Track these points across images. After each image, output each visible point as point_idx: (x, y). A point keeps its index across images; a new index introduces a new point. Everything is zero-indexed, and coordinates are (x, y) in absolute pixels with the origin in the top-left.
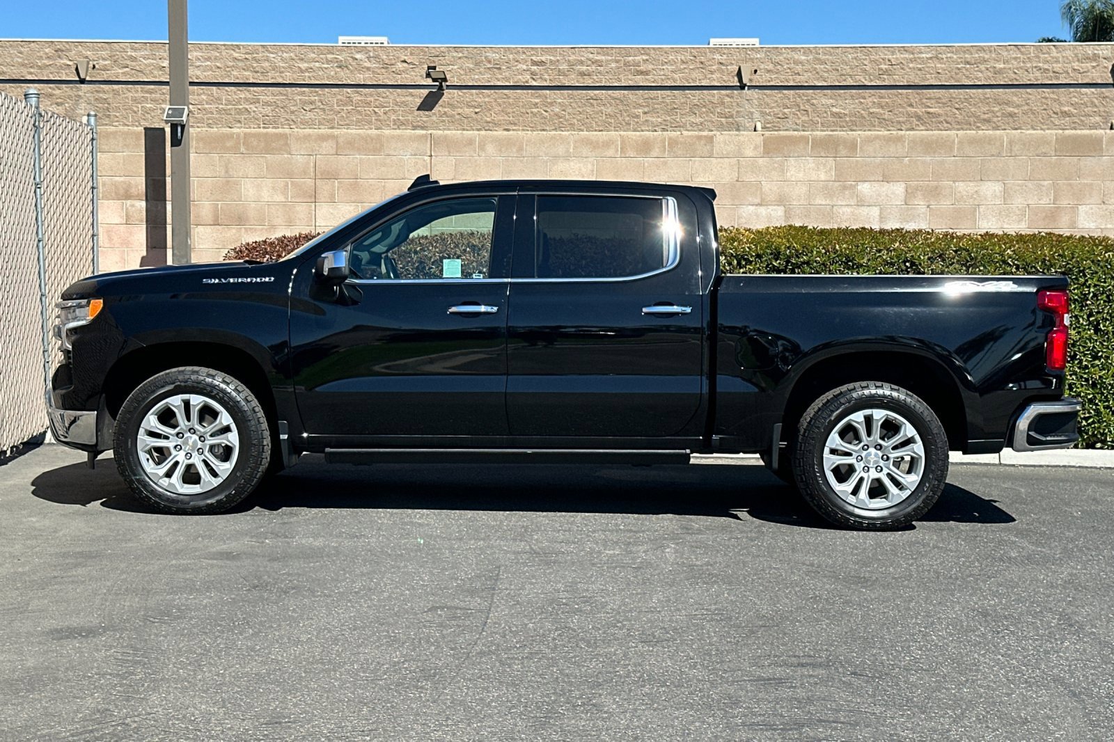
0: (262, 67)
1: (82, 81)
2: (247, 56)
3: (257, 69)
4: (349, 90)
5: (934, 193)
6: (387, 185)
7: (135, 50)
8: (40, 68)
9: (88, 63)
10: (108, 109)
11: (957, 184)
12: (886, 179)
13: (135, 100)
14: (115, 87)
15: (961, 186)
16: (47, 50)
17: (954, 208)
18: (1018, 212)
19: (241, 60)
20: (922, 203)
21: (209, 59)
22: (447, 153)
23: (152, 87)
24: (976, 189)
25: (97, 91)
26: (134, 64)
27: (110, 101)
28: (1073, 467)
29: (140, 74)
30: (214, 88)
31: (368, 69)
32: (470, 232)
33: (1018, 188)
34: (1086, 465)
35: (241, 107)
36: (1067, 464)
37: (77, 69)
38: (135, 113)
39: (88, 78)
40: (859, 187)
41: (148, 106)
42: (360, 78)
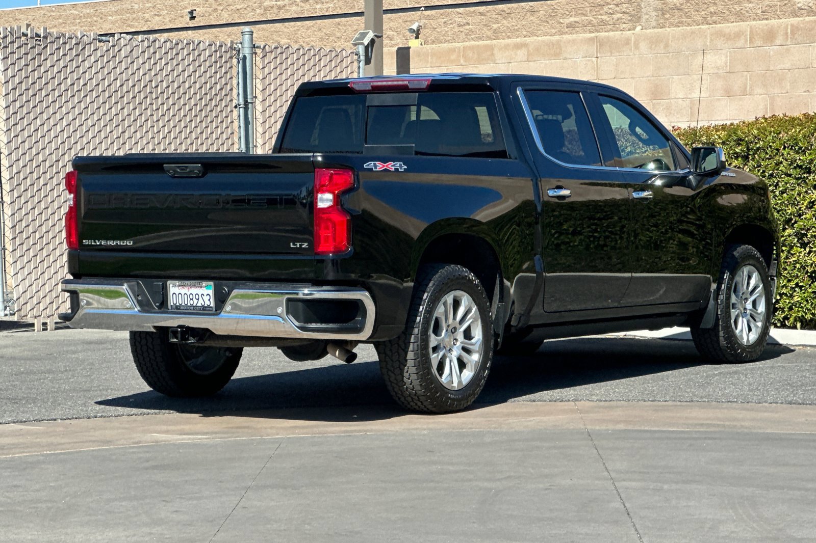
22: (609, 54)
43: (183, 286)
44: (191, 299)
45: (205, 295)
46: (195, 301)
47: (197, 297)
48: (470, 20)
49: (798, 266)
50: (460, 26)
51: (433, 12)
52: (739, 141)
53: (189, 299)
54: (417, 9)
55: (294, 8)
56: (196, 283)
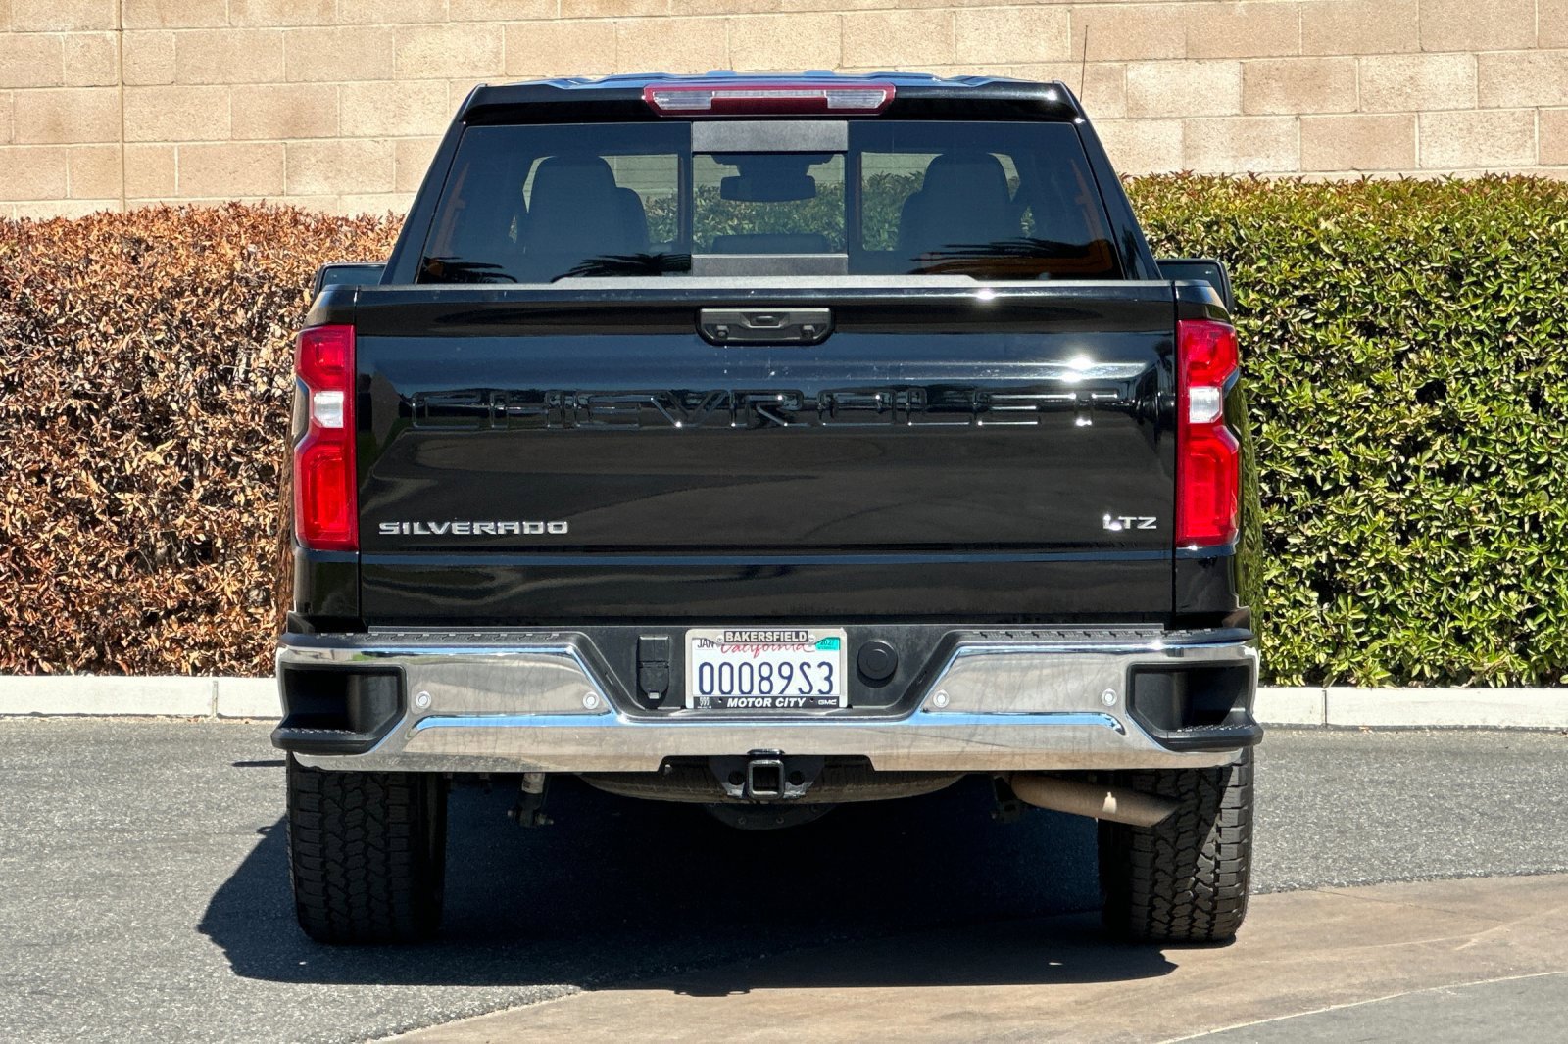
5: (1310, 84)
6: (22, 101)
11: (1364, 61)
12: (1194, 54)
15: (1372, 66)
17: (1360, 120)
18: (1514, 127)
20: (1283, 110)
22: (156, 22)
24: (1409, 73)
28: (1496, 728)
32: (160, 207)
33: (1514, 67)
34: (1524, 724)
36: (1479, 723)
40: (1131, 75)
43: (738, 645)
44: (763, 678)
45: (814, 665)
46: (779, 683)
47: (786, 671)
53: (756, 678)
56: (786, 632)
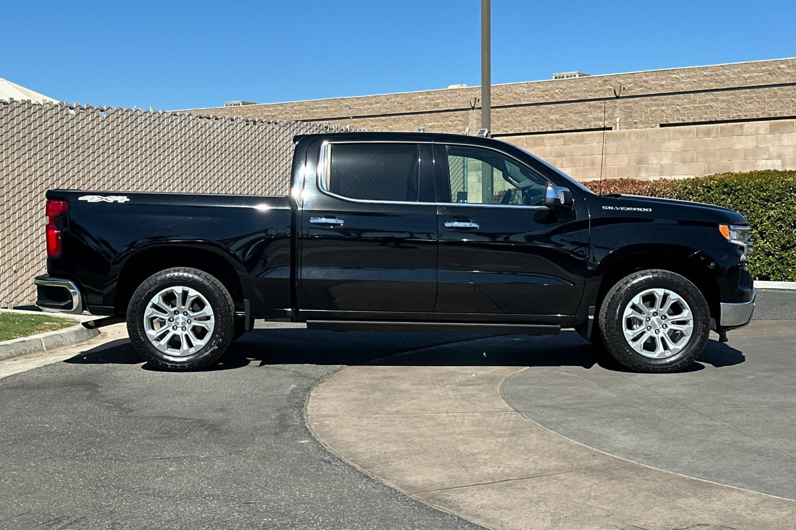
0: (721, 79)
1: (618, 97)
2: (712, 73)
3: (718, 80)
4: (775, 88)
7: (646, 76)
8: (595, 92)
9: (621, 86)
10: (631, 113)
13: (646, 106)
14: (635, 99)
16: (599, 82)
19: (709, 76)
21: (689, 77)
23: (656, 97)
25: (625, 103)
26: (646, 84)
27: (632, 107)
29: (649, 90)
30: (692, 94)
31: (788, 74)
35: (707, 104)
37: (615, 91)
38: (646, 113)
39: (621, 96)
41: (654, 108)
42: (783, 80)
48: (377, 123)
49: (759, 249)
50: (371, 126)
51: (357, 119)
52: (726, 186)
54: (349, 118)
55: (281, 116)
